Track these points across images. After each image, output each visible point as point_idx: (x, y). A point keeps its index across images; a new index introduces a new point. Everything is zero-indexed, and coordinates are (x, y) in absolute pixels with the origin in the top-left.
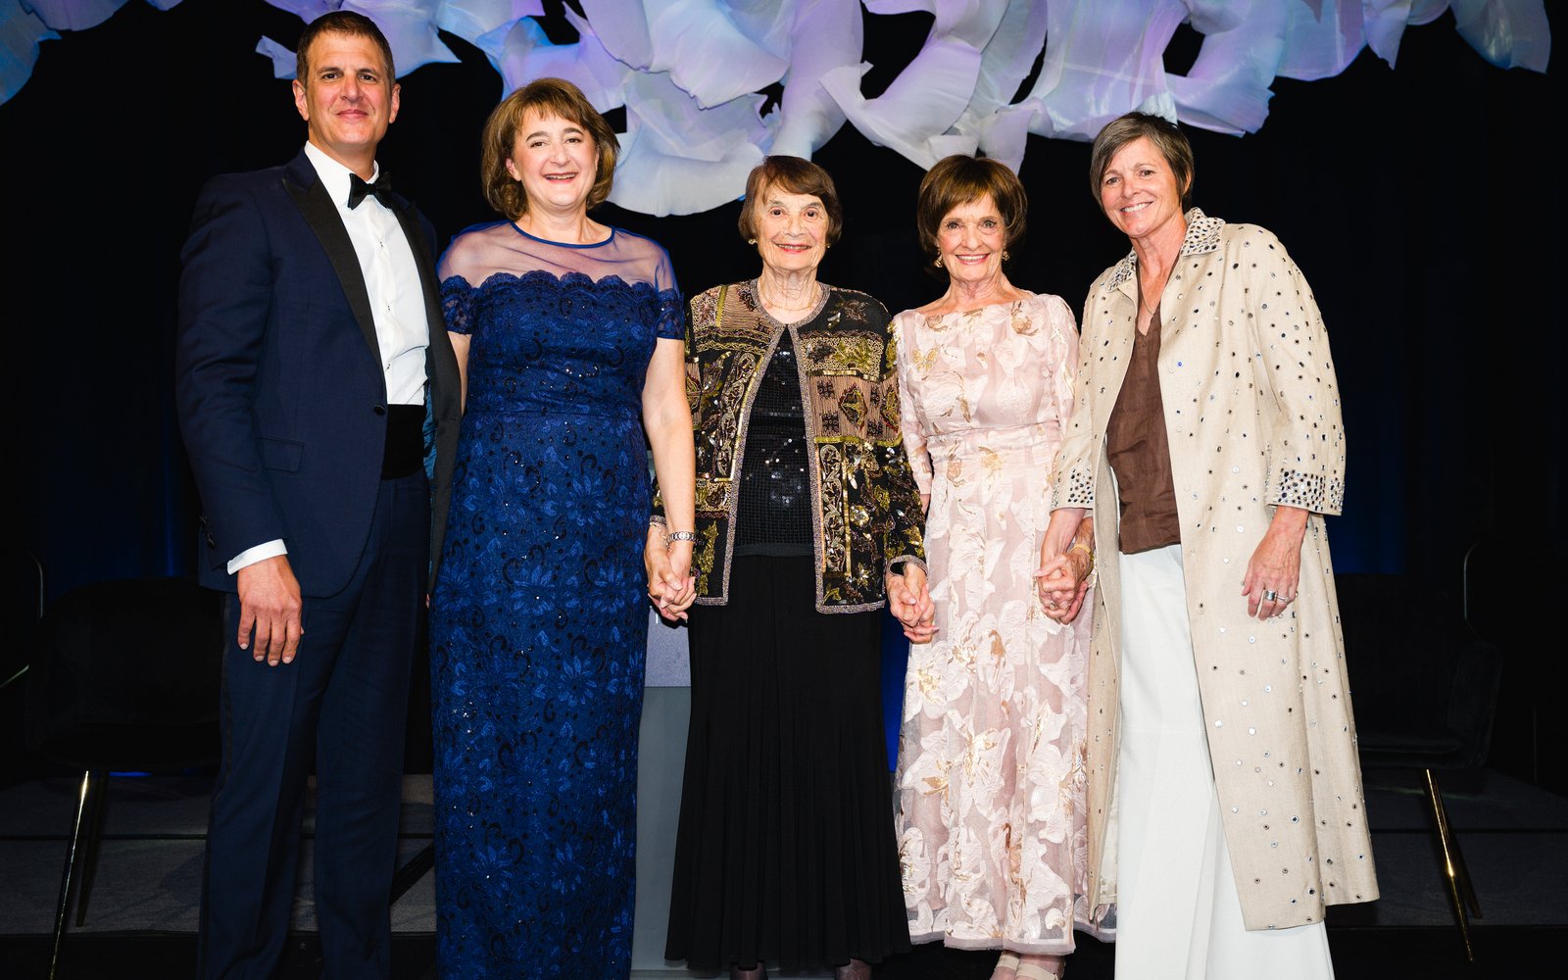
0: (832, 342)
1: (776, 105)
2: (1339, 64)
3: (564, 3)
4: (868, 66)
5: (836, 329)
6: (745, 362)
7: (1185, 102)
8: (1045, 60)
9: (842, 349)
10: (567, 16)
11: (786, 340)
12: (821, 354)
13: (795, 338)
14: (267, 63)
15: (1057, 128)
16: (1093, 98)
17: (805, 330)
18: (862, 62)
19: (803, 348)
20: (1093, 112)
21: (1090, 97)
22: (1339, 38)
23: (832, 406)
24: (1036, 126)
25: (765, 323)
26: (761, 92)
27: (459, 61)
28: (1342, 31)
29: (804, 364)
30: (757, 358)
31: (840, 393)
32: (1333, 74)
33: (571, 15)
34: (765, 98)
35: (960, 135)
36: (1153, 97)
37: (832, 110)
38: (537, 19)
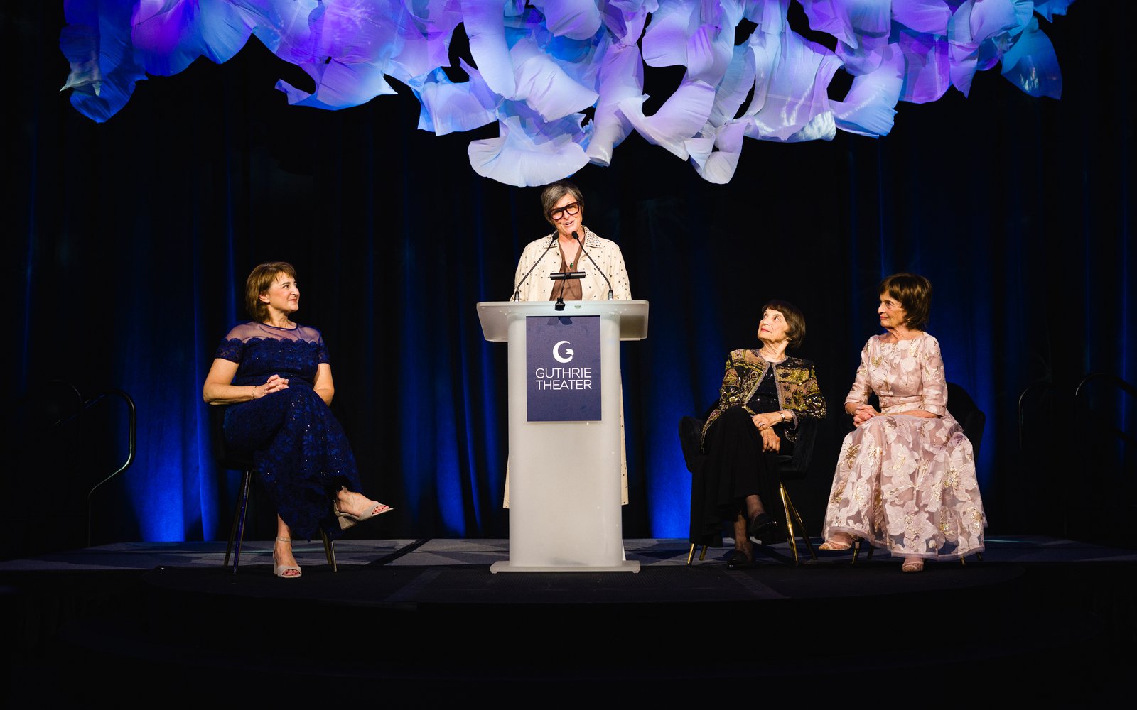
0: (790, 372)
1: (591, 120)
2: (940, 93)
3: (460, 58)
4: (647, 97)
5: (791, 367)
6: (754, 374)
7: (842, 117)
8: (755, 92)
9: (794, 374)
10: (461, 66)
11: (770, 370)
12: (785, 375)
13: (774, 369)
14: (283, 95)
15: (762, 133)
16: (785, 115)
17: (778, 366)
18: (643, 94)
19: (778, 373)
20: (786, 124)
21: (784, 115)
22: (938, 77)
23: (789, 395)
24: (748, 133)
25: (762, 362)
26: (582, 112)
27: (397, 93)
28: (940, 73)
29: (778, 379)
30: (759, 375)
31: (793, 390)
32: (935, 100)
33: (464, 65)
34: (584, 116)
35: (703, 138)
36: (820, 115)
37: (625, 123)
38: (444, 69)
